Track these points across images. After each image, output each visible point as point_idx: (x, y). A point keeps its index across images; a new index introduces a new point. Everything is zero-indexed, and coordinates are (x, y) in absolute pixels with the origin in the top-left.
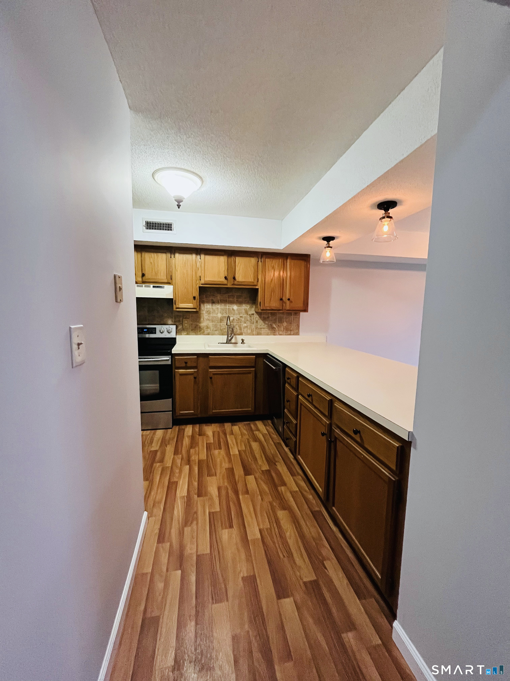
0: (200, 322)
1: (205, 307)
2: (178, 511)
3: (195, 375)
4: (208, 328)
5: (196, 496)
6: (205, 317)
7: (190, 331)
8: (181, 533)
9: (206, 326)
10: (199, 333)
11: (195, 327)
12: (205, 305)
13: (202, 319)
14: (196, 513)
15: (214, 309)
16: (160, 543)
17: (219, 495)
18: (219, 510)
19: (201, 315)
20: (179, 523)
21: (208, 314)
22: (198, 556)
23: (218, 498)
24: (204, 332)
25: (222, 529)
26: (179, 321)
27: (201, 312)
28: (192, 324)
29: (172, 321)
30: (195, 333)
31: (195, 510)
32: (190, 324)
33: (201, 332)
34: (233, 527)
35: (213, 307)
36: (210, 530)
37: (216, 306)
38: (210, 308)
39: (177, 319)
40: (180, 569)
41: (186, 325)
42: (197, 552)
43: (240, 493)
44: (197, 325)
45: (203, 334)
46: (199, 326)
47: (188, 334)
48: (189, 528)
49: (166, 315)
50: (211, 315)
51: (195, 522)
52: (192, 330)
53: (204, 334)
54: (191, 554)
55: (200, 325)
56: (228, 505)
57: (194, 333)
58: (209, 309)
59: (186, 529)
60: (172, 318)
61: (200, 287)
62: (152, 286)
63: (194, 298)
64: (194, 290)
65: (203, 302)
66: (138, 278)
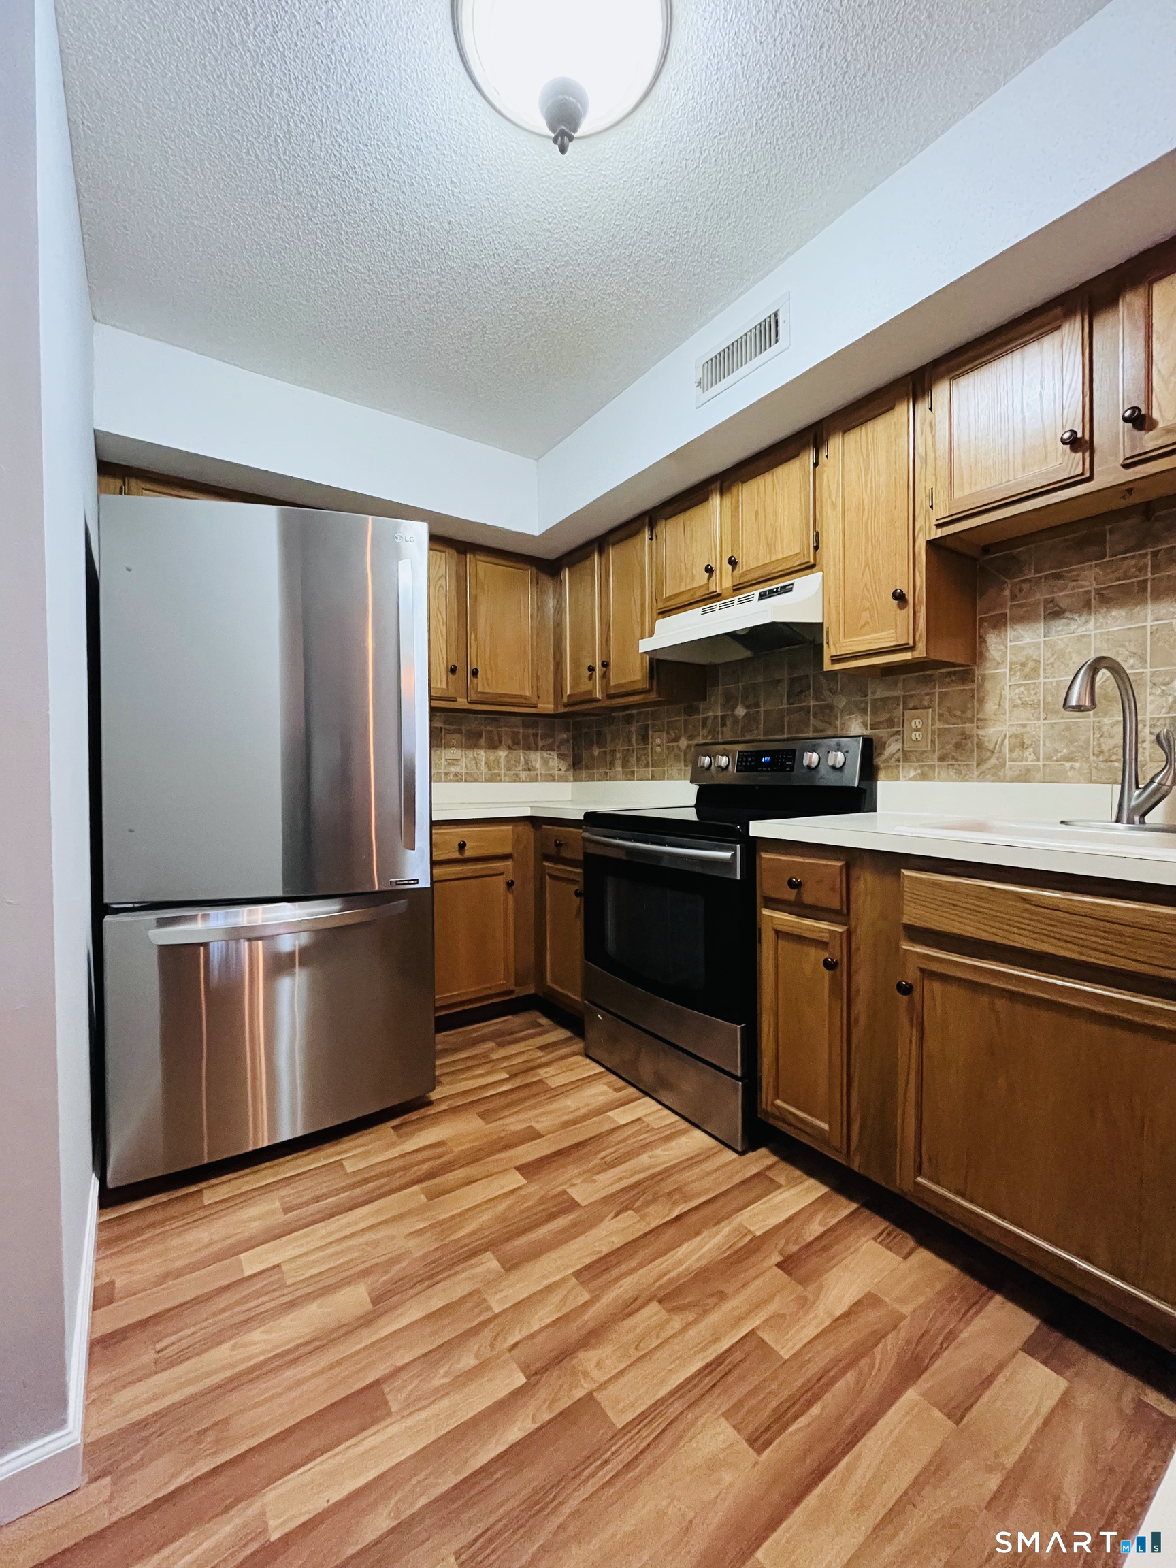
0: (981, 722)
1: (1009, 644)
2: (693, 1252)
3: (836, 953)
4: (1023, 746)
5: (776, 1258)
6: (1006, 692)
7: (937, 763)
8: (629, 1308)
9: (1013, 736)
10: (976, 773)
11: (958, 746)
12: (1010, 633)
13: (991, 706)
14: (722, 1296)
15: (1061, 645)
16: (576, 1278)
17: (838, 1319)
18: (786, 1357)
19: (988, 685)
20: (659, 1278)
21: (1026, 677)
22: (589, 1399)
23: (828, 1323)
24: (1003, 765)
25: (726, 1415)
26: (890, 723)
27: (987, 672)
28: (942, 732)
29: (865, 725)
30: (959, 773)
31: (728, 1288)
32: (933, 732)
33: (984, 767)
34: (759, 1452)
35: (1054, 637)
36: (689, 1380)
37: (1073, 626)
38: (1037, 645)
39: (884, 717)
40: (527, 1378)
41: (916, 736)
42: (603, 1386)
43: (924, 1383)
44: (966, 737)
45: (997, 775)
46: (975, 740)
47: (924, 777)
48: (664, 1315)
49: (841, 702)
50: (1041, 680)
51: (690, 1316)
52: (942, 758)
53: (1001, 774)
54: (586, 1374)
55: (981, 732)
56: (831, 1374)
57: (952, 772)
58: (1030, 651)
59: (654, 1307)
60: (864, 711)
61: (929, 543)
62: (757, 594)
63: (899, 597)
64: (903, 565)
65: (999, 623)
66: (724, 580)
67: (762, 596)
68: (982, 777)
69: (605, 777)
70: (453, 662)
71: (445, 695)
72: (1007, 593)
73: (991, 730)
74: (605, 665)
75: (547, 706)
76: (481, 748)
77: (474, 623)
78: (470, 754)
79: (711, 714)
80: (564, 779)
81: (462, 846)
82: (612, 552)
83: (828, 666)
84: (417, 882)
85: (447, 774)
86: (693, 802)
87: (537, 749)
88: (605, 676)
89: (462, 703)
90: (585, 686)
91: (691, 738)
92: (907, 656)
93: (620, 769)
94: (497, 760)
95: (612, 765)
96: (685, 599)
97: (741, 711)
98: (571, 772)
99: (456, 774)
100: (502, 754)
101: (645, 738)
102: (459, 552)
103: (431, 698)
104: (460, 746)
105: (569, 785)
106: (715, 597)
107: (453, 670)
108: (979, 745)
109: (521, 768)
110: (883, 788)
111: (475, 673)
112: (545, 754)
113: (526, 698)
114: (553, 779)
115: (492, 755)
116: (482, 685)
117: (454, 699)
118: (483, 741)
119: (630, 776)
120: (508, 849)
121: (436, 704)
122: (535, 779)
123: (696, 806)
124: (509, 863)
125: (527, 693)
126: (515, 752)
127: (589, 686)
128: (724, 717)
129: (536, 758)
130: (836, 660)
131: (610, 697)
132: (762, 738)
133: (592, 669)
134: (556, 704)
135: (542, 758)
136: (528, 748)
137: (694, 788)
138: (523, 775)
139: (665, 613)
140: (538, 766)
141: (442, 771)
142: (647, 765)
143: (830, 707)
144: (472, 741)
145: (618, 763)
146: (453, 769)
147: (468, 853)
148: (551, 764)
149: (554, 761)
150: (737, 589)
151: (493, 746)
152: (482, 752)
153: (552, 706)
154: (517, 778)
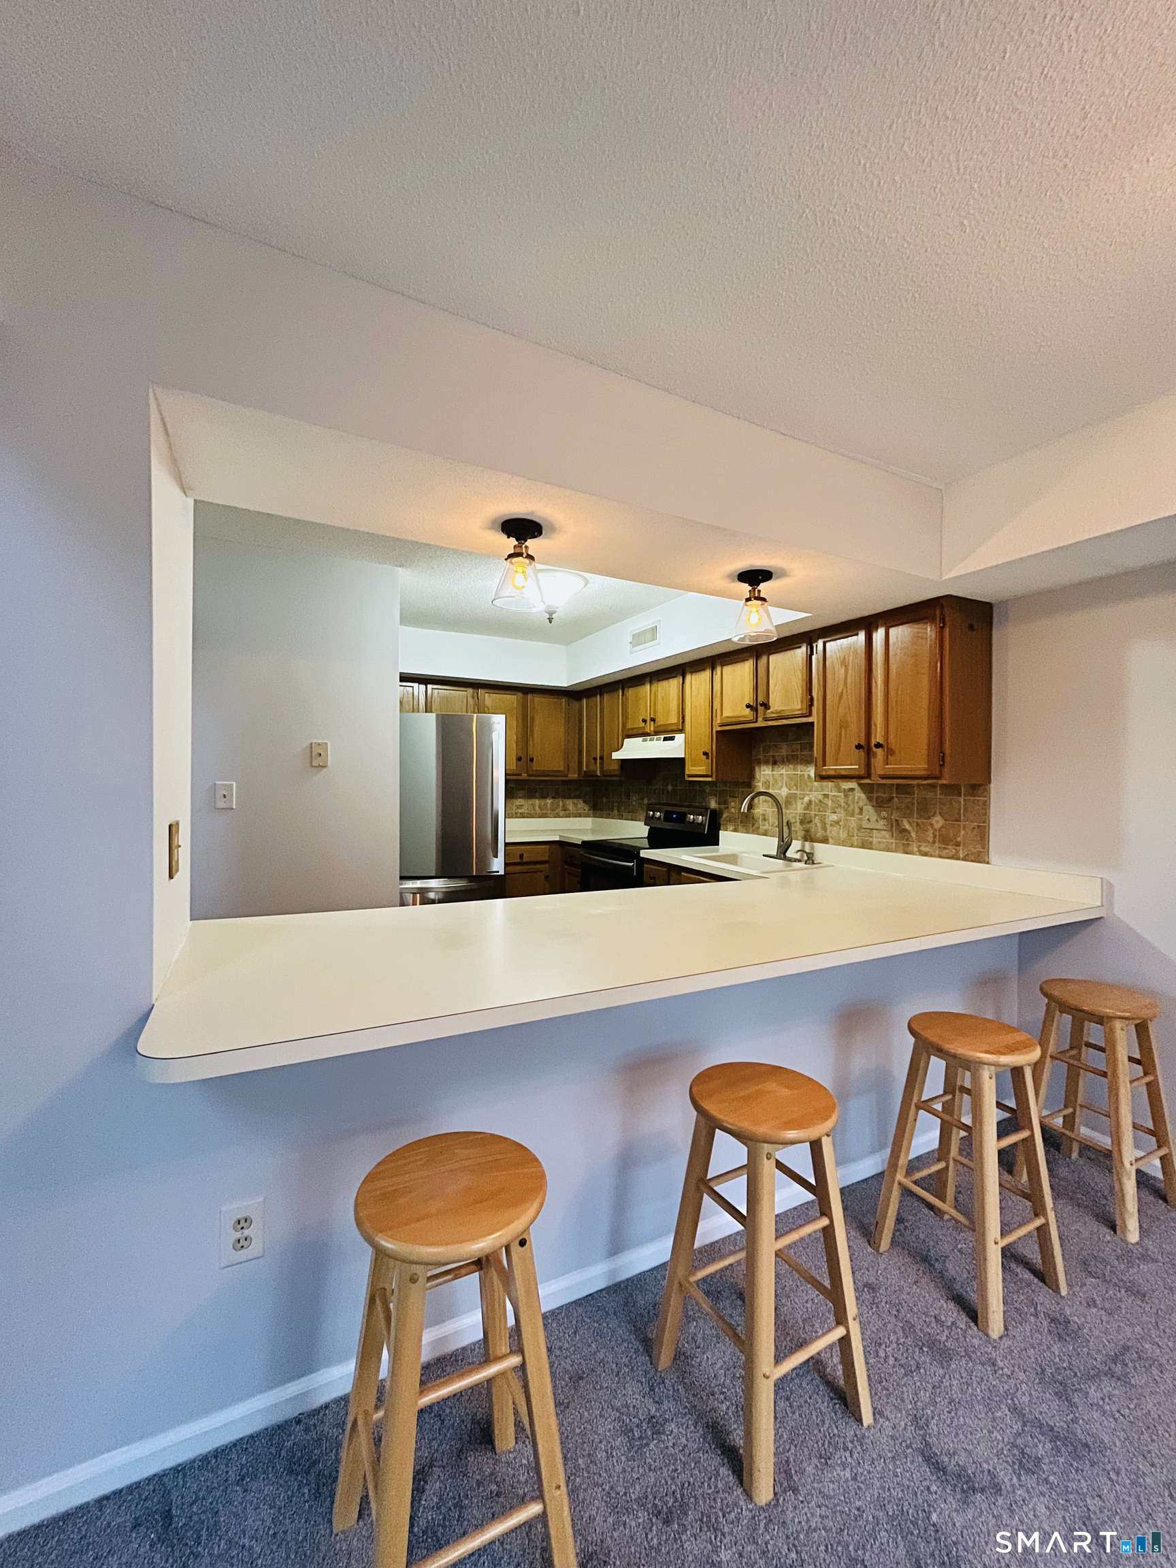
1: (762, 773)
7: (739, 825)
12: (762, 768)
15: (776, 777)
30: (746, 830)
35: (775, 772)
37: (779, 769)
38: (770, 775)
47: (736, 831)
52: (741, 823)
57: (744, 830)
60: (716, 795)
61: (717, 732)
62: (663, 737)
63: (705, 754)
64: (707, 740)
65: (759, 763)
66: (650, 727)
67: (665, 739)
68: (753, 833)
69: (608, 817)
70: (520, 754)
71: (515, 772)
72: (761, 749)
73: (756, 811)
74: (601, 758)
75: (573, 776)
76: (536, 798)
77: (532, 731)
78: (530, 802)
79: (658, 787)
80: (587, 816)
81: (521, 856)
82: (606, 696)
83: (687, 778)
84: (498, 872)
85: (516, 813)
86: (646, 835)
87: (570, 798)
88: (602, 764)
89: (524, 776)
90: (592, 767)
91: (649, 799)
92: (709, 779)
93: (616, 812)
94: (546, 805)
95: (612, 810)
96: (635, 732)
97: (670, 788)
98: (592, 811)
99: (521, 813)
100: (549, 801)
101: (628, 796)
102: (524, 693)
103: (506, 775)
104: (524, 797)
105: (590, 819)
106: (648, 735)
107: (519, 759)
108: (753, 818)
109: (561, 809)
110: (723, 835)
111: (532, 760)
112: (575, 801)
113: (559, 771)
114: (580, 816)
115: (542, 802)
116: (536, 767)
117: (520, 775)
118: (537, 795)
119: (621, 817)
120: (546, 858)
121: (508, 777)
122: (568, 816)
123: (648, 838)
124: (547, 865)
125: (562, 769)
126: (556, 800)
127: (594, 769)
128: (663, 789)
129: (570, 804)
130: (690, 776)
131: (604, 776)
132: (678, 803)
133: (595, 759)
134: (579, 774)
135: (573, 803)
136: (564, 797)
137: (648, 828)
138: (562, 813)
139: (629, 736)
140: (571, 808)
141: (514, 812)
142: (629, 812)
143: (704, 791)
144: (530, 795)
145: (615, 808)
146: (520, 811)
147: (524, 860)
148: (579, 806)
149: (581, 804)
150: (656, 733)
151: (543, 797)
152: (537, 801)
153: (576, 775)
154: (557, 816)
